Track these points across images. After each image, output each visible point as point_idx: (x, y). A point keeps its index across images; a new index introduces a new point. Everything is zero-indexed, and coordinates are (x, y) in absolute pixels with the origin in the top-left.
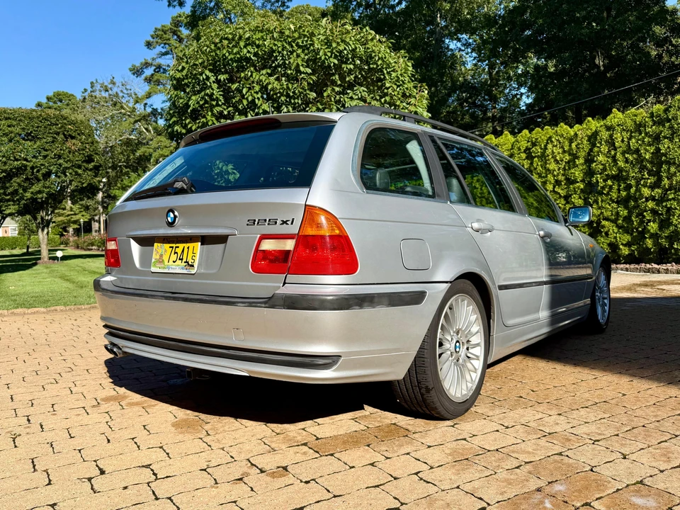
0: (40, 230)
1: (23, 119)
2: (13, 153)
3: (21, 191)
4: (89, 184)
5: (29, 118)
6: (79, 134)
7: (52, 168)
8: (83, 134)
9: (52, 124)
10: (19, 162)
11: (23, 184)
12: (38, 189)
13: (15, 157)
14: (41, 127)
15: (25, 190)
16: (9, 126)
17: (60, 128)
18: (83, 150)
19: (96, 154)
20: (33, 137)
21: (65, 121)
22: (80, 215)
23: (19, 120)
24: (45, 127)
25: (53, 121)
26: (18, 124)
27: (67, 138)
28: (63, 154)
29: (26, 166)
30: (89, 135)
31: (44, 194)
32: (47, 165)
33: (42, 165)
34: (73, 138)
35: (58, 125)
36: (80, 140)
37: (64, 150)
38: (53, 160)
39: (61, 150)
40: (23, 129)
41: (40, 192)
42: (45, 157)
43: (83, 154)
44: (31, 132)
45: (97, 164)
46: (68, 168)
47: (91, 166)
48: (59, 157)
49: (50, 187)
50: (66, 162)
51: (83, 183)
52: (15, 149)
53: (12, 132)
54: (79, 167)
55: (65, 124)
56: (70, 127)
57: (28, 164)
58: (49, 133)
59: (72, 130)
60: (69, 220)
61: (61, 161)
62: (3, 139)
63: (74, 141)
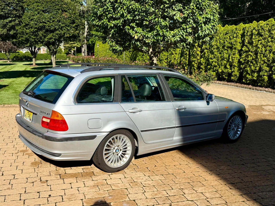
0: (52, 56)
1: (44, 2)
2: (39, 19)
3: (43, 38)
4: (73, 35)
5: (46, 2)
6: (68, 9)
7: (56, 27)
8: (70, 9)
9: (56, 5)
10: (42, 24)
11: (44, 34)
12: (50, 37)
13: (40, 21)
14: (51, 6)
15: (45, 37)
16: (37, 6)
17: (60, 7)
18: (70, 17)
19: (76, 19)
20: (48, 11)
21: (62, 3)
22: (76, 44)
23: (42, 3)
24: (53, 6)
25: (57, 3)
26: (42, 5)
27: (63, 12)
28: (61, 20)
29: (45, 26)
30: (74, 10)
31: (53, 40)
32: (54, 25)
33: (52, 25)
34: (66, 11)
35: (59, 5)
36: (69, 12)
37: (61, 18)
38: (56, 23)
39: (60, 18)
40: (44, 7)
41: (51, 38)
42: (53, 21)
43: (70, 20)
44: (47, 9)
45: (77, 25)
46: (63, 27)
47: (74, 25)
48: (59, 22)
49: (55, 36)
50: (63, 24)
51: (70, 34)
52: (40, 17)
53: (38, 9)
54: (69, 26)
55: (62, 4)
56: (64, 6)
57: (46, 25)
58: (55, 9)
59: (65, 7)
60: (72, 46)
61: (60, 23)
62: (35, 12)
63: (66, 13)
